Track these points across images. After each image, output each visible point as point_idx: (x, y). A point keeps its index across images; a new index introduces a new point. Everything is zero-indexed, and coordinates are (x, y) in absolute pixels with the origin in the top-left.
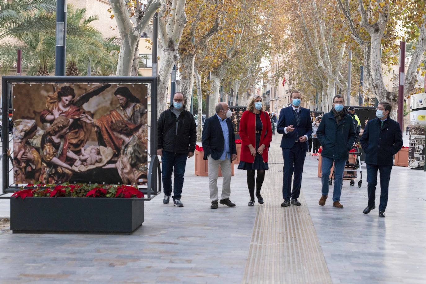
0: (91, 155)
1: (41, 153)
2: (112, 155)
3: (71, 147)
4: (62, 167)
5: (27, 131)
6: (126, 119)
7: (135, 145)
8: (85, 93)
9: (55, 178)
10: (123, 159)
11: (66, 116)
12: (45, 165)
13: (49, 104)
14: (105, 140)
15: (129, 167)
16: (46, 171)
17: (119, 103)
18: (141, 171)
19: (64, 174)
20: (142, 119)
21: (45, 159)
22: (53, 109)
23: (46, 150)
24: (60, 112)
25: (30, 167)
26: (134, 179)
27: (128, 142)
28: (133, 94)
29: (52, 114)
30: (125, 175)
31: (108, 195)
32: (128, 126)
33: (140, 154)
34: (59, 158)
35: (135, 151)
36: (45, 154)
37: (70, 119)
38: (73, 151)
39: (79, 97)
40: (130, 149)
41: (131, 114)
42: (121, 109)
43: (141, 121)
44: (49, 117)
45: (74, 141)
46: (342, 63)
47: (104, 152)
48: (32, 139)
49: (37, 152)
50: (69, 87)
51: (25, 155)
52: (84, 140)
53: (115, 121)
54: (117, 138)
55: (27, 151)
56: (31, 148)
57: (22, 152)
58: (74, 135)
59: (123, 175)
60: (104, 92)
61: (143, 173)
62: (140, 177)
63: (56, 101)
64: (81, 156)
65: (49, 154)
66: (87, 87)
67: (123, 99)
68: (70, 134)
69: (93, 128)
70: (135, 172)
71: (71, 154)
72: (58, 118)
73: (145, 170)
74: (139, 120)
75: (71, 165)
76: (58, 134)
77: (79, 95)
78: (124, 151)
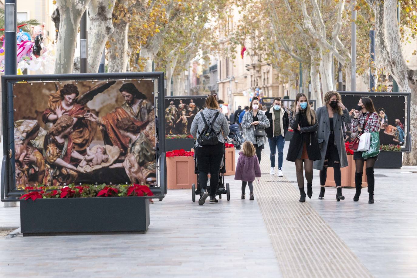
0: (96, 154)
1: (44, 154)
2: (118, 154)
3: (76, 147)
4: (66, 168)
5: (29, 132)
6: (132, 116)
7: (142, 143)
8: (89, 90)
9: (59, 179)
10: (130, 157)
11: (70, 115)
12: (49, 166)
13: (52, 103)
14: (111, 139)
15: (136, 166)
16: (50, 173)
17: (125, 100)
18: (150, 169)
19: (69, 175)
20: (149, 116)
21: (48, 160)
22: (55, 108)
23: (49, 151)
24: (63, 111)
25: (33, 170)
26: (142, 179)
27: (135, 140)
28: (139, 90)
29: (55, 114)
30: (133, 174)
31: (120, 195)
32: (135, 123)
33: (147, 152)
34: (63, 159)
35: (142, 149)
36: (48, 155)
37: (74, 118)
38: (78, 152)
39: (83, 95)
40: (137, 148)
41: (138, 111)
42: (127, 107)
43: (148, 118)
44: (52, 117)
45: (79, 141)
46: (341, 23)
47: (110, 151)
48: (35, 140)
49: (40, 154)
50: (72, 84)
51: (27, 157)
52: (89, 139)
53: (121, 118)
54: (124, 136)
55: (29, 152)
56: (34, 150)
57: (24, 154)
58: (79, 134)
59: (131, 174)
60: (109, 89)
61: (151, 172)
62: (149, 176)
63: (58, 99)
64: (86, 156)
65: (53, 155)
66: (91, 84)
67: (129, 96)
68: (74, 133)
69: (98, 126)
70: (143, 171)
71: (76, 155)
72: (61, 117)
73: (153, 169)
74: (146, 117)
75: (76, 166)
76: (62, 134)
77: (83, 93)
78: (131, 149)
